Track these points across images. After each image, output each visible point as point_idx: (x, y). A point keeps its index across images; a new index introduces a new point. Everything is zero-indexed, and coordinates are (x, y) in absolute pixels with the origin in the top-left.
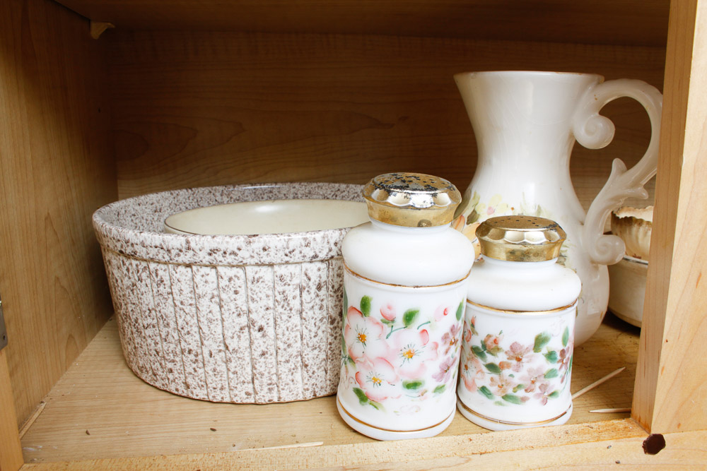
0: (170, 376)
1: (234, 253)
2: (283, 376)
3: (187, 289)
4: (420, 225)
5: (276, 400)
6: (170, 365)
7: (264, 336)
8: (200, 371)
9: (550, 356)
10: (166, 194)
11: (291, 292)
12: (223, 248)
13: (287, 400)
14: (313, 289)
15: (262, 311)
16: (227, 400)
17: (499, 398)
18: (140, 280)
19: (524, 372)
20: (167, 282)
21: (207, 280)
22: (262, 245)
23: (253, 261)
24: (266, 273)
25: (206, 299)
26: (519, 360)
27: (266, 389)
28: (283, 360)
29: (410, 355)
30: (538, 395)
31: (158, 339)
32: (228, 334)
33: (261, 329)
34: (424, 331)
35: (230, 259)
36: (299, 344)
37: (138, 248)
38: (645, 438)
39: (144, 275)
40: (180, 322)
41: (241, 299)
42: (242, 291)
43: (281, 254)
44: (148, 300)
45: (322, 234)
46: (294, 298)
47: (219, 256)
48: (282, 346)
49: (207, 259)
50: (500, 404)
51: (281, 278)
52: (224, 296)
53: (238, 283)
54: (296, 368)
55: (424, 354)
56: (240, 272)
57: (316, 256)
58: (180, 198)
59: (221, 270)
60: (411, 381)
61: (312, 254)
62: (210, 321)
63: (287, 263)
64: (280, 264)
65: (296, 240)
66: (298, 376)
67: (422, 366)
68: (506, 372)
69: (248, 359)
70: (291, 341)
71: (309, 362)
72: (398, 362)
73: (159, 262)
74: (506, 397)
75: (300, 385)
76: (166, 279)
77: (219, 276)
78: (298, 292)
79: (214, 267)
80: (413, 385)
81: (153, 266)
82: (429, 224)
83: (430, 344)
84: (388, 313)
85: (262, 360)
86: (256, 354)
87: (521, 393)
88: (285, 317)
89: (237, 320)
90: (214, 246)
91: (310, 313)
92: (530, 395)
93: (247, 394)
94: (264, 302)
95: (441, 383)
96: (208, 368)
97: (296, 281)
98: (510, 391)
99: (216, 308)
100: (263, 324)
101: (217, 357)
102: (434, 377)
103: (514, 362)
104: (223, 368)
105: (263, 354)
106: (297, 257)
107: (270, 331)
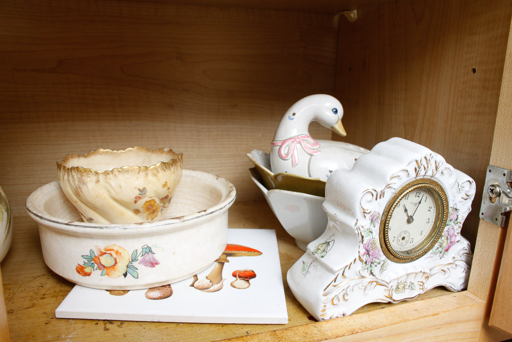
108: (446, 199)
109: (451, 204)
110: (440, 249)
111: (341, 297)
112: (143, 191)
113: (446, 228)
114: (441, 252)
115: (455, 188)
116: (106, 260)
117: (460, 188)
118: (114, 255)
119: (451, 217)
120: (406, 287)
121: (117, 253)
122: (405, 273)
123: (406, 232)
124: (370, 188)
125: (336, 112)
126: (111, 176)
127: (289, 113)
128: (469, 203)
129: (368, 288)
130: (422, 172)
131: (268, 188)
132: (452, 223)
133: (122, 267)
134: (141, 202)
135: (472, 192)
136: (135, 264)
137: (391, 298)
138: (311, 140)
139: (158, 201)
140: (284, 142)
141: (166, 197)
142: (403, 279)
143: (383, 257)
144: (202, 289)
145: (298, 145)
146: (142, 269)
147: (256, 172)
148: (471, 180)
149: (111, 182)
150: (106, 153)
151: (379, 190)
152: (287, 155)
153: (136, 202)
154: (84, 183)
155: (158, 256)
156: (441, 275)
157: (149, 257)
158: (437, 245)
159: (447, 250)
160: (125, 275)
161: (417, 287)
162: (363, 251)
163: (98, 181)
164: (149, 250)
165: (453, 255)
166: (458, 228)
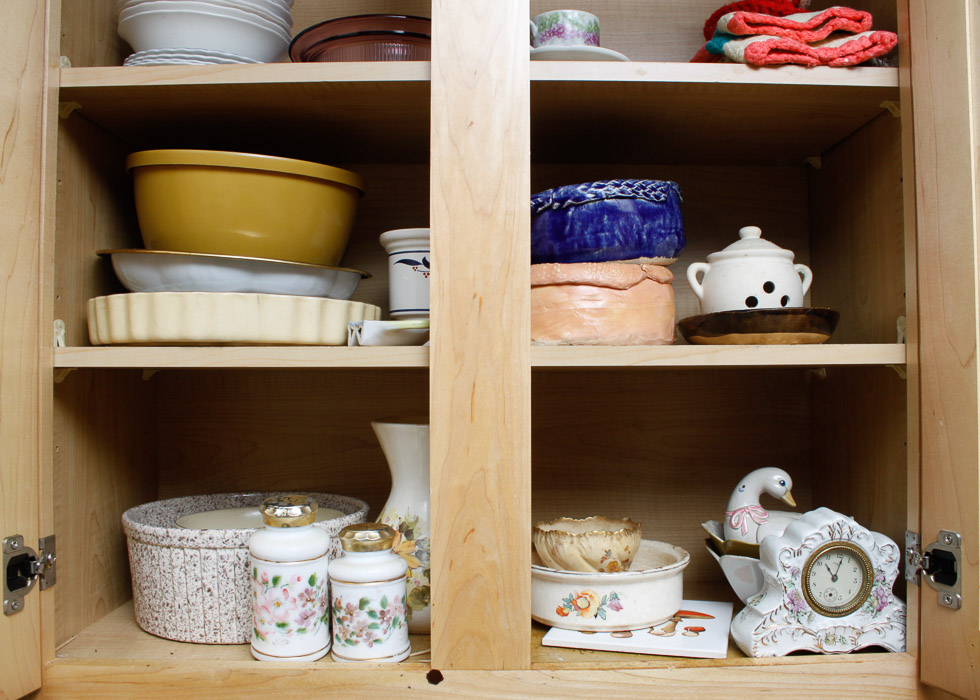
0: (156, 623)
1: (192, 540)
2: (223, 624)
3: (167, 563)
4: (283, 526)
5: (219, 642)
6: (156, 615)
7: (211, 595)
8: (173, 618)
9: (372, 613)
10: (189, 498)
11: (228, 567)
12: (187, 537)
13: (226, 642)
14: (243, 566)
15: (210, 579)
16: (188, 640)
17: (343, 642)
18: (143, 556)
19: (354, 624)
20: (157, 558)
21: (178, 557)
22: (209, 536)
23: (204, 546)
24: (212, 554)
25: (178, 569)
26: (351, 615)
27: (212, 633)
28: (223, 612)
29: (278, 605)
30: (366, 640)
31: (151, 597)
32: (190, 593)
33: (209, 590)
34: (285, 590)
35: (191, 544)
36: (234, 603)
37: (142, 535)
38: (428, 672)
39: (145, 553)
40: (163, 584)
41: (198, 570)
42: (198, 564)
43: (220, 542)
44: (147, 569)
45: (246, 531)
46: (230, 571)
47: (184, 542)
48: (223, 603)
49: (178, 543)
50: (344, 645)
51: (222, 558)
52: (187, 567)
53: (196, 559)
54: (232, 619)
55: (287, 605)
56: (197, 552)
57: (243, 545)
58: (201, 502)
59: (187, 551)
60: (280, 622)
61: (240, 543)
62: (180, 584)
63: (224, 548)
64: (221, 549)
65: (230, 533)
66: (234, 625)
67: (287, 613)
68: (346, 623)
69: (201, 611)
70: (229, 600)
71: (241, 616)
72: (272, 608)
73: (152, 545)
74: (347, 641)
75: (235, 632)
76: (156, 555)
77: (185, 555)
78: (232, 567)
79: (183, 549)
80: (282, 625)
81: (149, 547)
82: (288, 526)
83: (290, 599)
84: (265, 577)
85: (210, 611)
86: (207, 607)
87: (354, 638)
88: (224, 583)
89: (195, 584)
90: (182, 535)
91: (241, 582)
92: (360, 639)
93: (201, 636)
94: (212, 573)
95: (303, 627)
96: (178, 616)
97: (231, 560)
98: (348, 637)
99: (183, 575)
100: (211, 587)
101: (183, 609)
102: (296, 621)
103: (349, 616)
104: (186, 616)
105: (211, 608)
106: (230, 544)
107: (215, 592)
108: (869, 561)
109: (875, 566)
110: (871, 609)
111: (770, 638)
112: (608, 553)
113: (874, 589)
114: (872, 612)
115: (875, 552)
116: (581, 603)
117: (881, 552)
118: (589, 599)
119: (878, 578)
120: (837, 640)
121: (591, 596)
122: (832, 625)
123: (832, 589)
124: (788, 547)
125: (783, 484)
126: (583, 538)
127: (740, 486)
128: (895, 566)
129: (796, 634)
130: (837, 536)
131: (720, 555)
132: (880, 584)
133: (593, 609)
134: (607, 562)
135: (897, 555)
136: (604, 607)
137: (821, 648)
138: (761, 510)
139: (620, 564)
140: (735, 512)
141: (627, 561)
142: (832, 631)
143: (810, 609)
144: (658, 635)
145: (748, 515)
146: (610, 612)
147: (711, 542)
148: (892, 543)
149: (584, 544)
150: (568, 521)
151: (796, 549)
152: (737, 524)
153: (602, 562)
154: (561, 544)
155: (622, 602)
156: (875, 633)
157: (615, 602)
158: (866, 604)
159: (879, 610)
160: (596, 616)
161: (849, 642)
162: (787, 600)
163: (572, 543)
164: (615, 597)
165: (887, 616)
166: (887, 590)
